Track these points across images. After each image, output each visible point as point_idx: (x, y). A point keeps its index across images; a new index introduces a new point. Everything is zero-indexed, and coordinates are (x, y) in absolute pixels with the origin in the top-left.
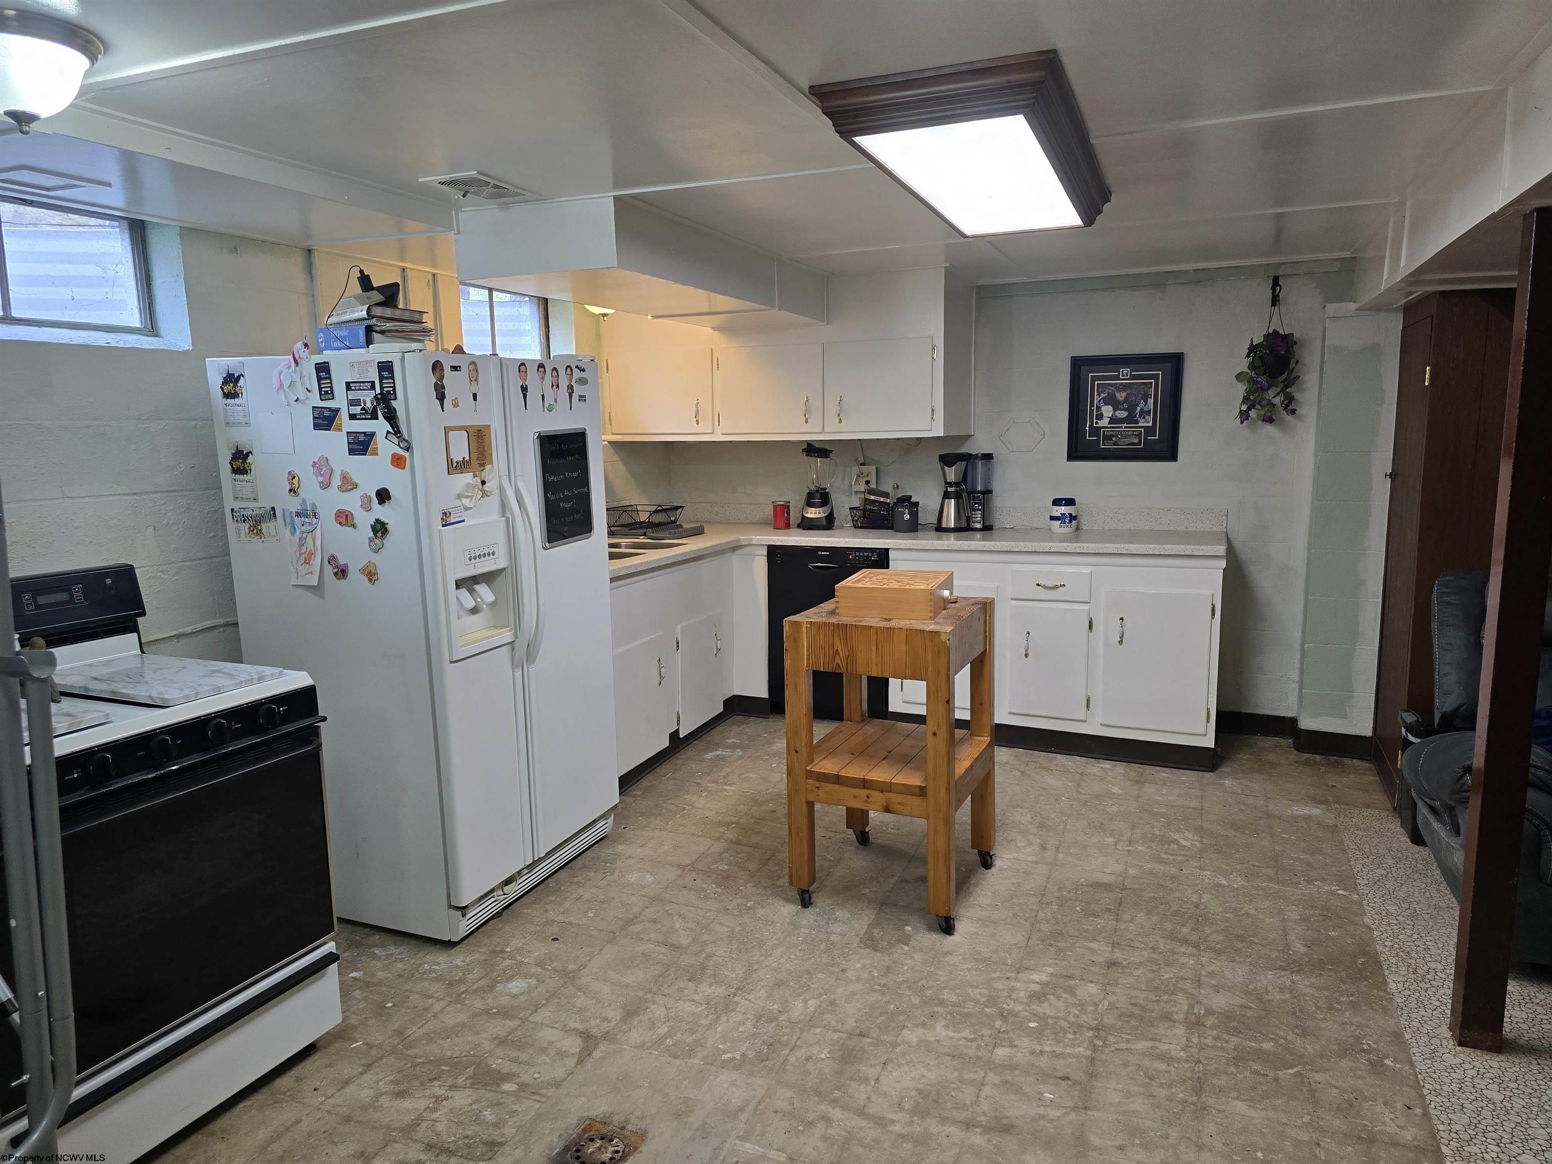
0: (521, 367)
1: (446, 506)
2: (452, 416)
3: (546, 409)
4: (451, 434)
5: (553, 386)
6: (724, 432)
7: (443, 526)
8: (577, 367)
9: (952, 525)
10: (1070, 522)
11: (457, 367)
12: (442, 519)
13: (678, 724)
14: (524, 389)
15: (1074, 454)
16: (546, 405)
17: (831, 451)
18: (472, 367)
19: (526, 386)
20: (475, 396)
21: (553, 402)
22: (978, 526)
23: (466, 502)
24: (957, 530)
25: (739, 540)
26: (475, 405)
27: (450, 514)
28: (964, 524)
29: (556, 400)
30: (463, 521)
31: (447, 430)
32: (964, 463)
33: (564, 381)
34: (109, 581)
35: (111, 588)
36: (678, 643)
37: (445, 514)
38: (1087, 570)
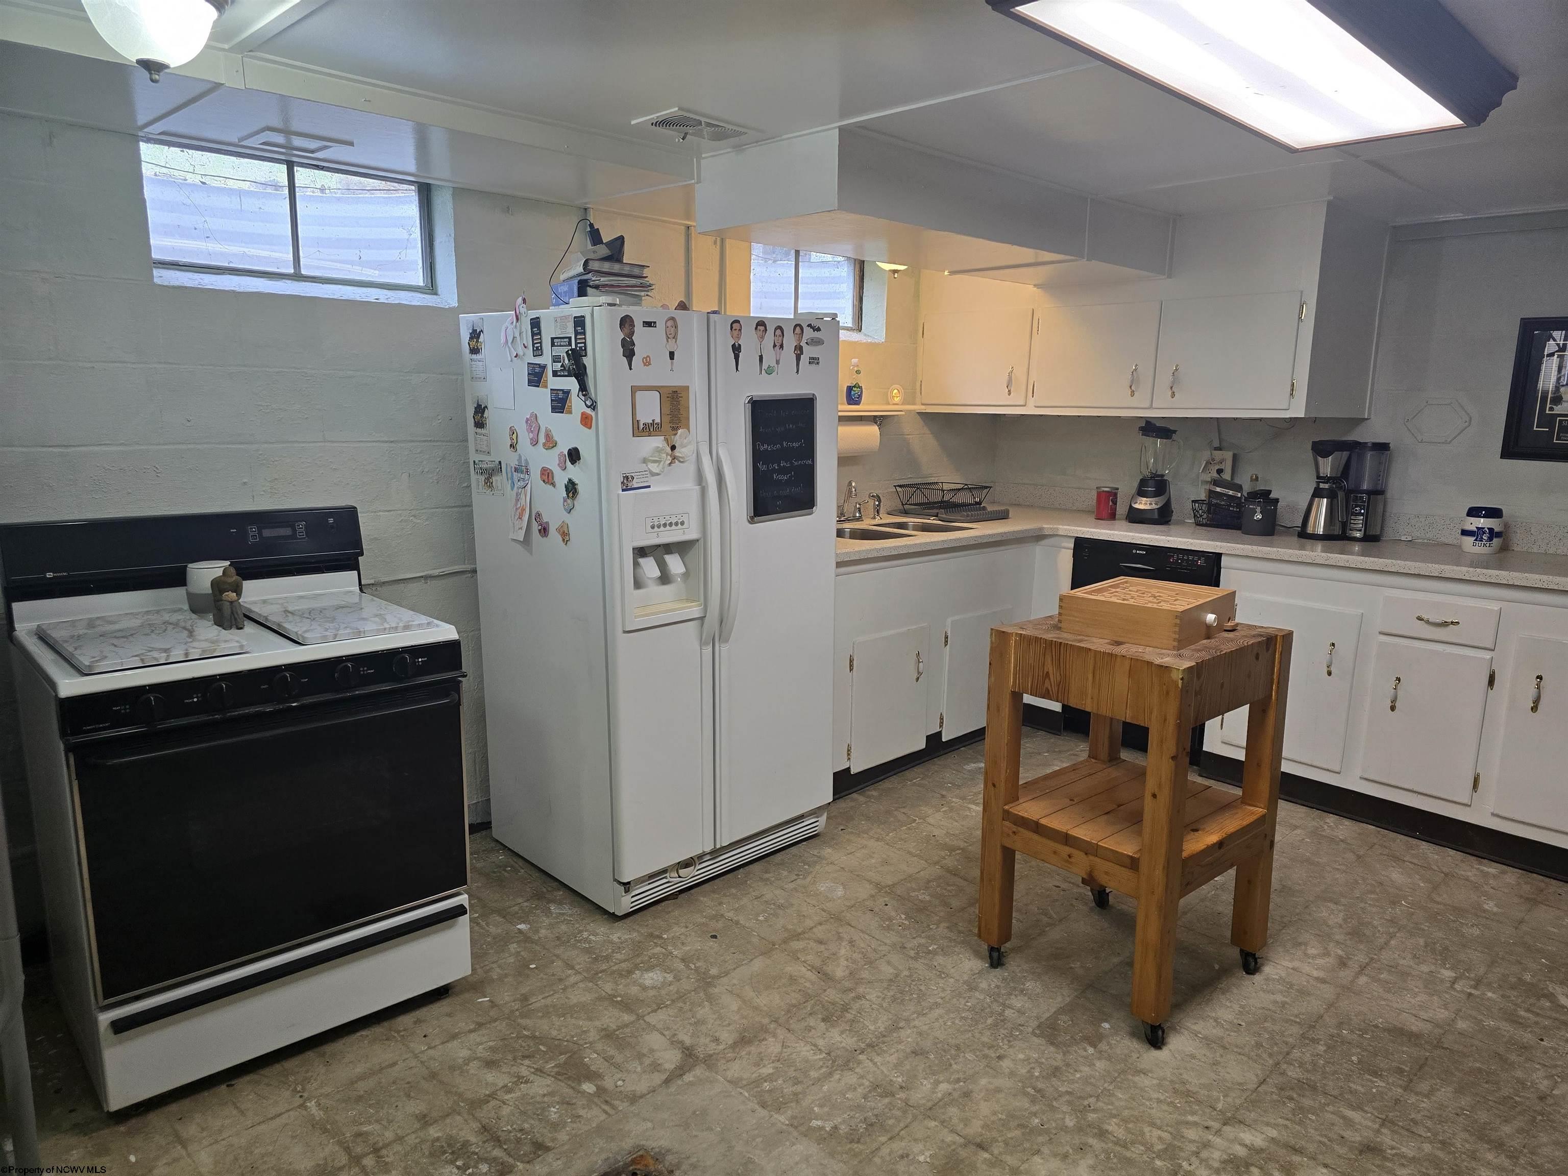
0: (734, 325)
1: (628, 470)
2: (640, 374)
3: (763, 372)
4: (639, 394)
5: (775, 346)
6: (1037, 405)
7: (623, 490)
8: (809, 325)
9: (1321, 531)
10: (1490, 539)
11: (651, 322)
12: (623, 483)
13: (941, 726)
14: (736, 349)
15: (1511, 450)
16: (765, 366)
17: (1175, 432)
18: (670, 323)
19: (740, 345)
20: (672, 355)
21: (773, 364)
22: (1358, 535)
23: (654, 468)
24: (1325, 537)
25: (1041, 529)
26: (672, 363)
27: (633, 478)
28: (1337, 531)
29: (778, 362)
30: (649, 487)
31: (634, 390)
32: (1345, 454)
33: (790, 341)
34: (331, 520)
35: (332, 527)
36: (946, 637)
37: (627, 478)
38: (1495, 606)
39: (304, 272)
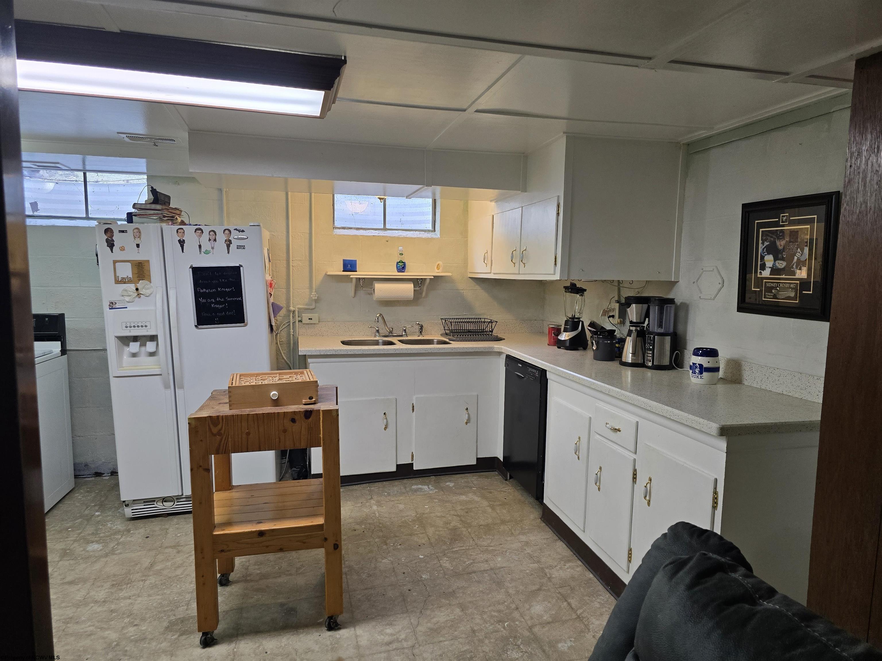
0: (179, 231)
1: (113, 300)
2: (117, 255)
3: (202, 253)
4: (117, 264)
5: (210, 240)
7: (110, 309)
8: (236, 229)
9: (630, 360)
11: (124, 231)
12: (109, 305)
13: (412, 460)
14: (182, 243)
16: (203, 249)
17: (585, 290)
18: (136, 231)
19: (184, 240)
20: (138, 246)
21: (209, 249)
22: (650, 364)
23: (127, 299)
26: (138, 250)
27: (116, 303)
28: (640, 361)
29: (213, 248)
30: (126, 308)
31: (115, 262)
32: (645, 306)
33: (221, 238)
34: (47, 319)
35: (47, 322)
36: (413, 407)
37: (112, 303)
38: (636, 419)
39: (90, 216)
